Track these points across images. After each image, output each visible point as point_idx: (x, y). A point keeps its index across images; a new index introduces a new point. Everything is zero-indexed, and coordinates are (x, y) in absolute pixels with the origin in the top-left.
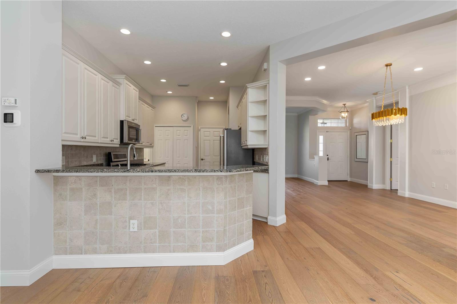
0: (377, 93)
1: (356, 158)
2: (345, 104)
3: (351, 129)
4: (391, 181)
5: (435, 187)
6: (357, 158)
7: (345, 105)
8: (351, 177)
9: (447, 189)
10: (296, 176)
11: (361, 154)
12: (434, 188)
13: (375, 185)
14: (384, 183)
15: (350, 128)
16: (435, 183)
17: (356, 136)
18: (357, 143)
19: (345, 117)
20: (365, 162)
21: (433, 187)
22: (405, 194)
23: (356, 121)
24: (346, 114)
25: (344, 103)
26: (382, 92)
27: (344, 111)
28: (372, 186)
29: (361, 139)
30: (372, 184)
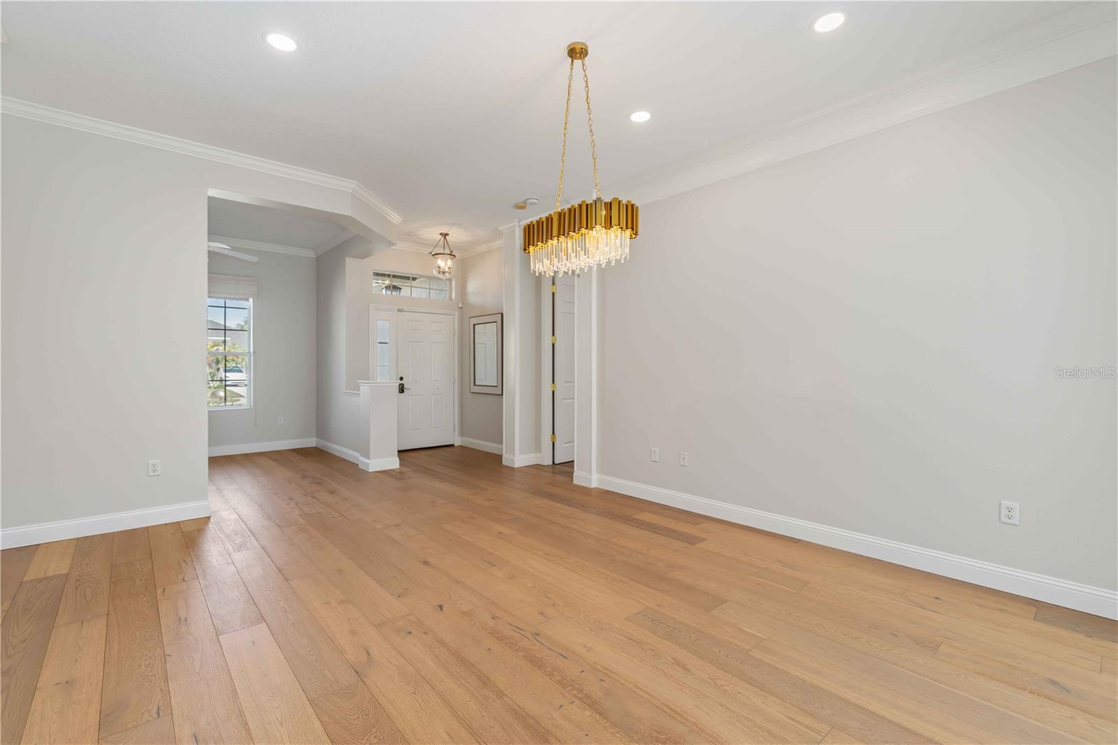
0: (525, 202)
1: (475, 385)
2: (447, 235)
3: (461, 308)
4: (553, 443)
5: (658, 460)
6: (477, 384)
7: (447, 237)
8: (462, 434)
9: (685, 466)
10: (311, 442)
11: (486, 375)
12: (656, 462)
13: (519, 456)
14: (538, 448)
15: (460, 306)
16: (657, 449)
17: (474, 325)
18: (476, 345)
19: (447, 270)
20: (497, 393)
21: (653, 459)
22: (590, 480)
23: (473, 286)
24: (449, 263)
25: (445, 232)
26: (536, 201)
27: (442, 252)
28: (513, 461)
29: (486, 335)
30: (513, 454)
